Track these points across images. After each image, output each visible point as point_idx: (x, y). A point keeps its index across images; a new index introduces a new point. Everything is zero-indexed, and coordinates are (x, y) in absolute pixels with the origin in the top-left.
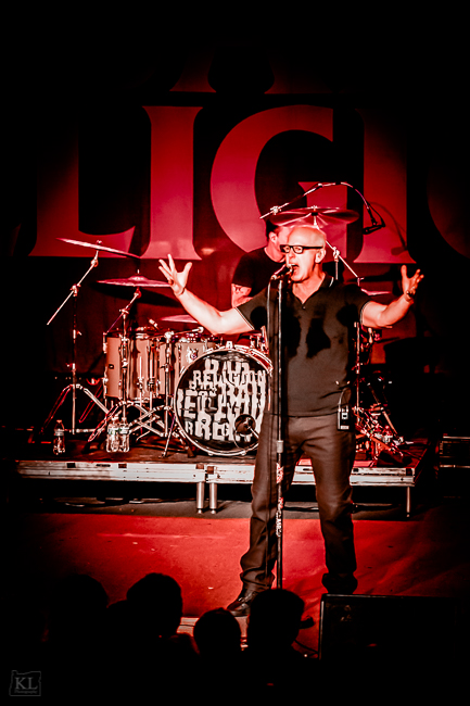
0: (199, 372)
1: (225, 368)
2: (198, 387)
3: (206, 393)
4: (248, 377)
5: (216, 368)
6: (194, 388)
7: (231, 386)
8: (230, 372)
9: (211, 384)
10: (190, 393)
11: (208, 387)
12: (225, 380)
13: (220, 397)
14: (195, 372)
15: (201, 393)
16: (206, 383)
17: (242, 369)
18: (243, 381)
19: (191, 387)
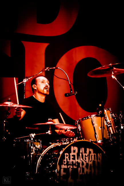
0: (68, 154)
1: (81, 152)
2: (68, 162)
3: (71, 167)
4: (93, 157)
5: (77, 151)
6: (65, 163)
7: (84, 162)
8: (84, 154)
9: (74, 161)
10: (63, 166)
11: (72, 162)
12: (81, 159)
13: (79, 169)
14: (66, 154)
15: (69, 167)
16: (71, 160)
17: (90, 152)
18: (90, 160)
19: (64, 163)
